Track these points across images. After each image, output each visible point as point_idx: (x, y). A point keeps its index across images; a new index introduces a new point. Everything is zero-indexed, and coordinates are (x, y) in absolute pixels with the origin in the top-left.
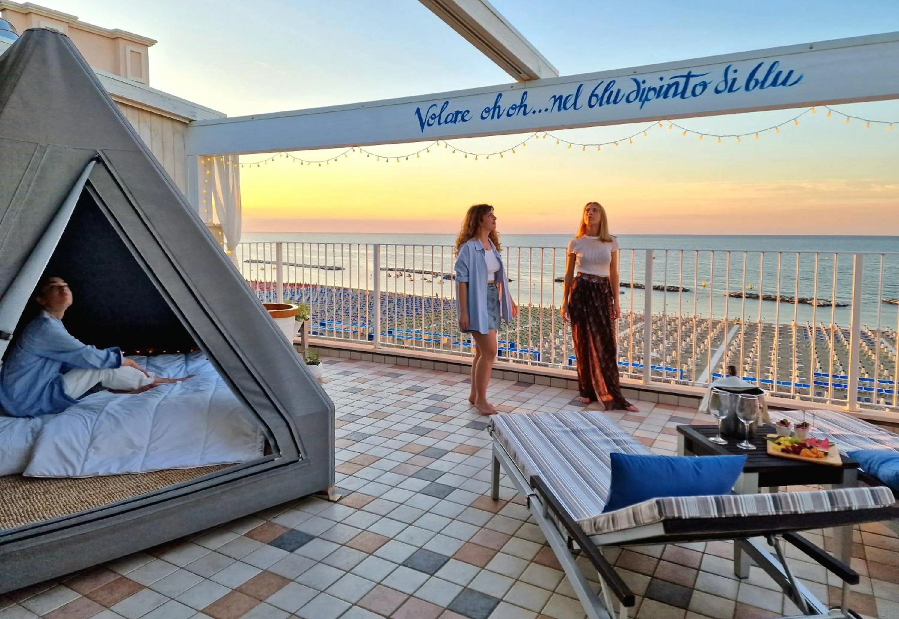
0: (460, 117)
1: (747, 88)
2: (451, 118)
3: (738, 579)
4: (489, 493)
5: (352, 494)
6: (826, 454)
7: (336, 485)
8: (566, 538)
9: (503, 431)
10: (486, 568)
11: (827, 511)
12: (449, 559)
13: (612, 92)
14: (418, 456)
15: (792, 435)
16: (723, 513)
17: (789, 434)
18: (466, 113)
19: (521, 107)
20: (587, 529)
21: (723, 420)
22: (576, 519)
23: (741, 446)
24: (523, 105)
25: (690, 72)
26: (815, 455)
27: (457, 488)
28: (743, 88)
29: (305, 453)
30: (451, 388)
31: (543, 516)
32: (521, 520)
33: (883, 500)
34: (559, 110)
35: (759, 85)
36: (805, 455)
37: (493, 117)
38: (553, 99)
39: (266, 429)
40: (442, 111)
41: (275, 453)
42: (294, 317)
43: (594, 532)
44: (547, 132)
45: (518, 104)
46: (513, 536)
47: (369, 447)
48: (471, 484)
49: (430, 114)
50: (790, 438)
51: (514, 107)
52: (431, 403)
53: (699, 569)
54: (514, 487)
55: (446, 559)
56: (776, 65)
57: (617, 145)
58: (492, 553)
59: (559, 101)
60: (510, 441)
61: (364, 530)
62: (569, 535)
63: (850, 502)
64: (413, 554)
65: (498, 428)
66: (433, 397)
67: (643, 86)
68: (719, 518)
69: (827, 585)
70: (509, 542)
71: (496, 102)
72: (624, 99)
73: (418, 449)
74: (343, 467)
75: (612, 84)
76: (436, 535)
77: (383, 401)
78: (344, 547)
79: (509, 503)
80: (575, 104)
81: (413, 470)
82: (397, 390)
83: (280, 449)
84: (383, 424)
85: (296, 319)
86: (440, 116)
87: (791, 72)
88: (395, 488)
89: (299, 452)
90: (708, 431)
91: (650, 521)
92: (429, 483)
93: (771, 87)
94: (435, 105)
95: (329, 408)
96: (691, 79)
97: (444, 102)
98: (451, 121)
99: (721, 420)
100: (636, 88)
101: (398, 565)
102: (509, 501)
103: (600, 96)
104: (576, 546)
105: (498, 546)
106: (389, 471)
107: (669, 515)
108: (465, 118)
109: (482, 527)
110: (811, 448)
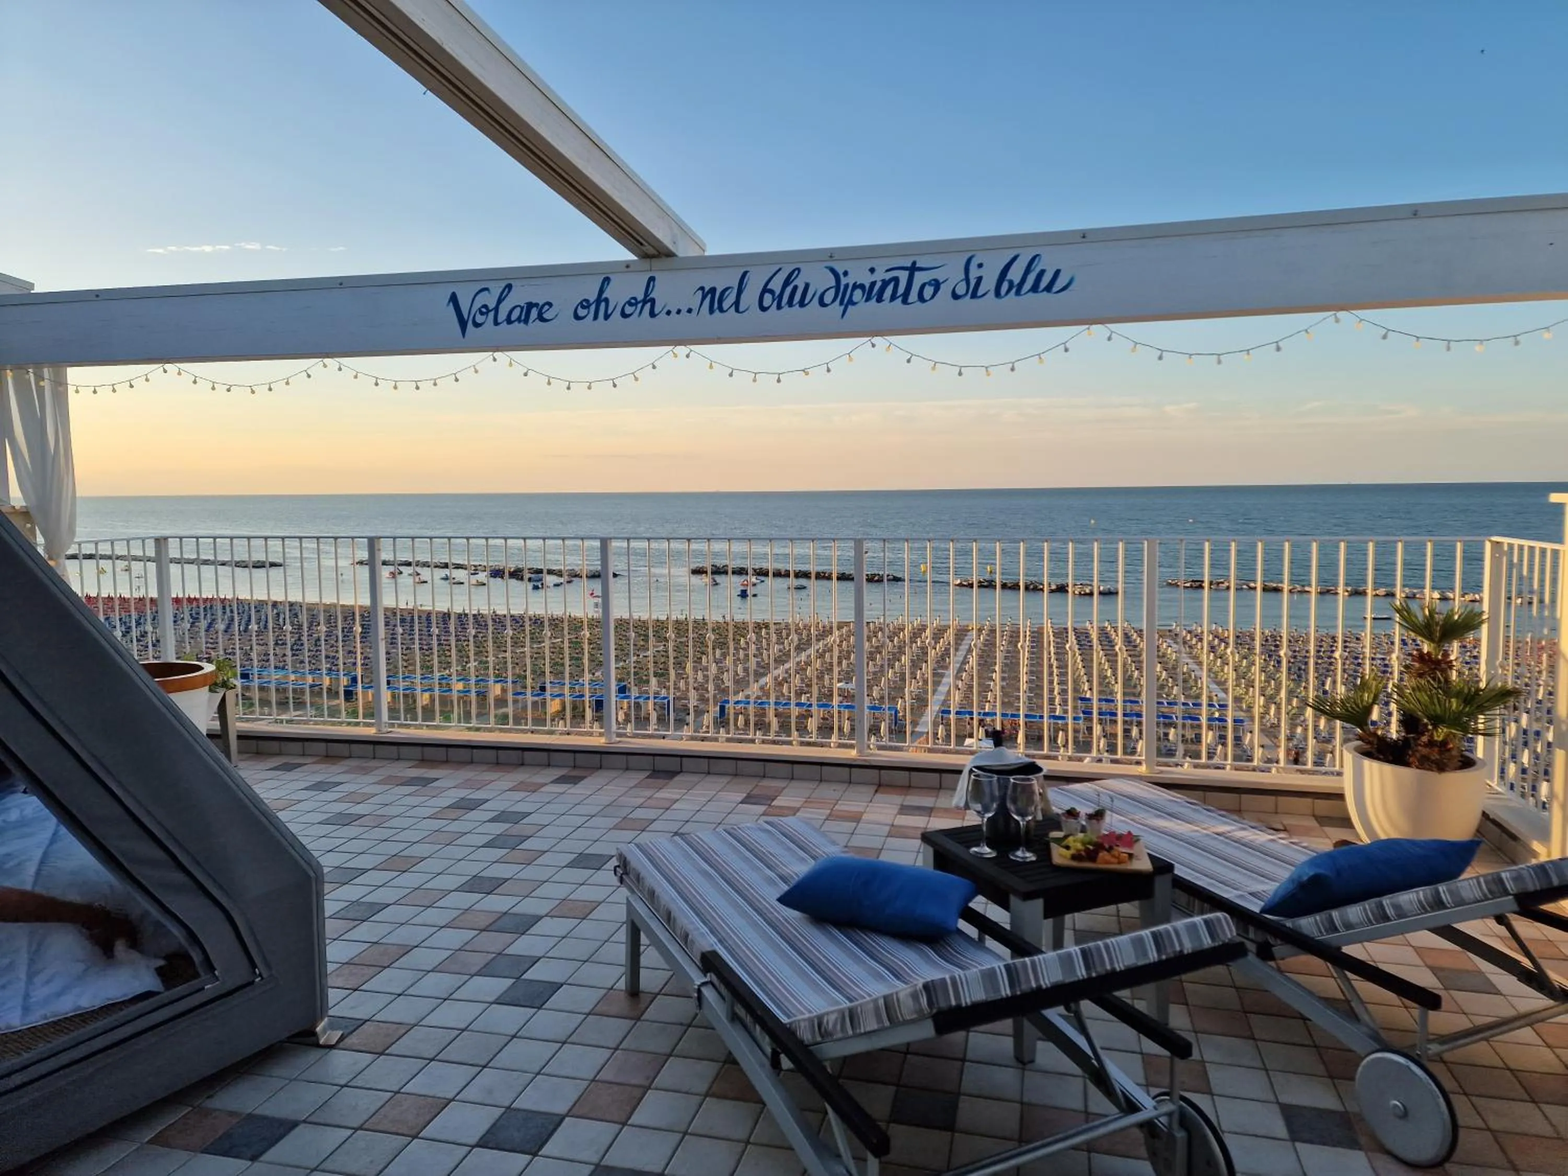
0: (534, 313)
1: (998, 294)
2: (518, 314)
3: (1020, 1066)
4: (622, 985)
5: (365, 1026)
6: (1131, 856)
7: (331, 1013)
8: (769, 1050)
9: (643, 874)
10: (630, 1122)
11: (1152, 960)
12: (562, 1118)
13: (796, 288)
14: (484, 933)
15: (1083, 830)
16: (1018, 989)
17: (1079, 828)
18: (547, 307)
19: (645, 302)
20: (805, 1035)
21: (989, 819)
22: (784, 1020)
23: (1017, 857)
24: (649, 300)
25: (914, 263)
26: (1116, 861)
27: (565, 983)
28: (992, 293)
29: (268, 965)
30: (535, 797)
31: (727, 1018)
32: (681, 1024)
33: (1221, 936)
34: (711, 311)
35: (1014, 290)
36: (1105, 861)
37: (596, 317)
38: (700, 292)
39: (184, 932)
40: (500, 301)
41: (204, 976)
42: (207, 688)
43: (819, 1039)
44: (692, 347)
45: (640, 297)
46: (670, 1055)
47: (389, 928)
48: (590, 973)
49: (477, 305)
50: (1081, 835)
51: (633, 301)
52: (499, 828)
53: (963, 1060)
54: (666, 967)
55: (557, 1119)
56: (1037, 259)
57: (807, 374)
58: (637, 1093)
59: (709, 296)
60: (658, 891)
61: (398, 1092)
62: (774, 1046)
63: (1181, 944)
64: (498, 1120)
65: (634, 869)
66: (500, 817)
67: (844, 281)
68: (1012, 997)
69: (1141, 1053)
70: (666, 1065)
71: (601, 291)
72: (816, 300)
73: (484, 922)
74: (338, 976)
75: (796, 272)
76: (534, 1078)
77: (403, 836)
78: (359, 1132)
79: (659, 997)
80: (737, 303)
81: (479, 961)
82: (430, 812)
83: (215, 965)
84: (410, 880)
85: (211, 690)
86: (496, 309)
87: (1057, 273)
88: (447, 1001)
89: (253, 965)
90: (966, 836)
91: (915, 1016)
92: (513, 981)
93: (1031, 294)
94: (486, 289)
95: (312, 874)
96: (917, 274)
97: (503, 284)
98: (519, 320)
99: (985, 820)
100: (833, 283)
101: (469, 1148)
102: (658, 994)
103: (778, 292)
104: (786, 1063)
105: (648, 1078)
106: (432, 971)
107: (943, 1005)
108: (545, 316)
109: (616, 1049)
110: (1110, 849)
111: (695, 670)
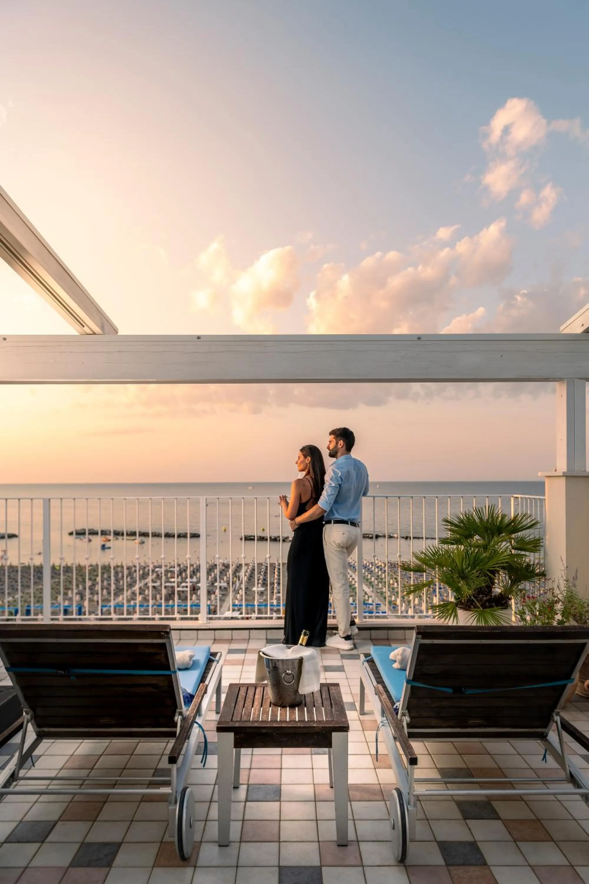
4: (79, 752)
10: (98, 820)
12: (56, 823)
27: (43, 755)
32: (119, 769)
46: (115, 784)
55: (53, 824)
58: (99, 805)
64: (15, 828)
76: (35, 805)
102: (102, 755)
111: (64, 600)
